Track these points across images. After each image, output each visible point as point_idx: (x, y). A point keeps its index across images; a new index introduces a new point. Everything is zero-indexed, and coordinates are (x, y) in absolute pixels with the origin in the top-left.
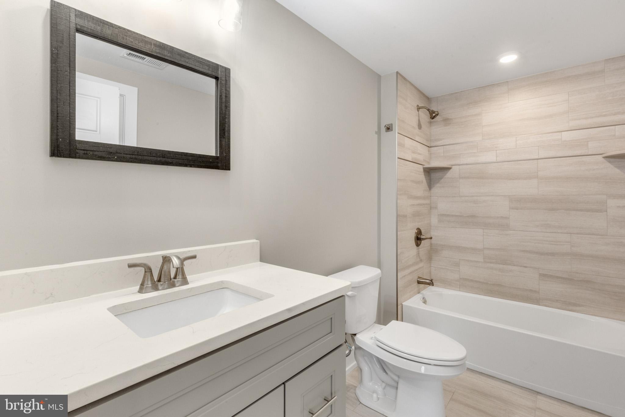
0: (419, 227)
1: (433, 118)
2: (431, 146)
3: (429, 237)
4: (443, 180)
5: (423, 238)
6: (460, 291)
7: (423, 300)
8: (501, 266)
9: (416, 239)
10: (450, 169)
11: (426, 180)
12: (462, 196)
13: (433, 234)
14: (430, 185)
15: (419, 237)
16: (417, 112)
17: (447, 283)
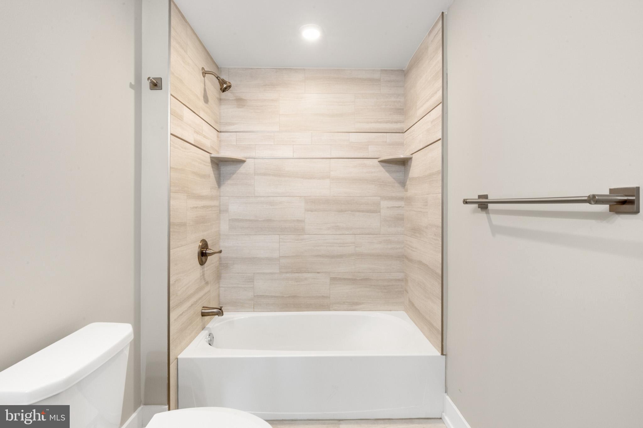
0: (204, 239)
1: (224, 90)
2: (222, 130)
3: (217, 251)
4: (235, 176)
5: (209, 253)
6: (254, 311)
7: (209, 337)
8: (296, 275)
9: (200, 255)
10: (244, 163)
11: (214, 174)
12: (257, 197)
13: (224, 245)
14: (220, 181)
15: (204, 251)
16: (203, 78)
17: (238, 305)
